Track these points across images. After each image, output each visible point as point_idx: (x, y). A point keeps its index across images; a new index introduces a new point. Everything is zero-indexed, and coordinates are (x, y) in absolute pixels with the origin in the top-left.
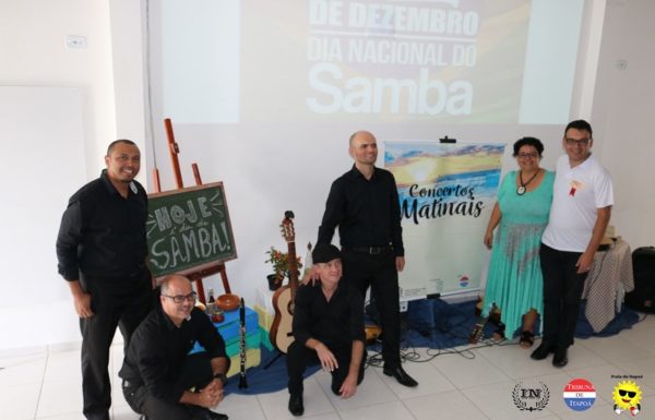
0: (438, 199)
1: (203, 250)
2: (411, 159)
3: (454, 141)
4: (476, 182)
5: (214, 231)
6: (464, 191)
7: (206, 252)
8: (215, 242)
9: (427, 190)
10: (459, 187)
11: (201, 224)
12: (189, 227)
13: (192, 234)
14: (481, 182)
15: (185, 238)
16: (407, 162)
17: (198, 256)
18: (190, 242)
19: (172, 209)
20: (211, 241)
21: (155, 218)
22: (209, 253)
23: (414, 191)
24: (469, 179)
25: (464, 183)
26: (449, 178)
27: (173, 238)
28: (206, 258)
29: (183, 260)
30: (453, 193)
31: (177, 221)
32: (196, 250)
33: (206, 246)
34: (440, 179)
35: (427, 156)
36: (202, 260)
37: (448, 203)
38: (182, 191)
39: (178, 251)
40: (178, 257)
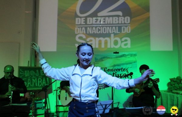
0: (115, 72)
1: (39, 84)
2: (104, 59)
3: (118, 53)
4: (128, 67)
5: (44, 80)
6: (124, 70)
7: (40, 85)
8: (43, 83)
9: (110, 69)
10: (122, 68)
11: (40, 77)
12: (35, 77)
13: (36, 79)
14: (130, 66)
15: (33, 80)
16: (103, 60)
17: (37, 85)
18: (35, 81)
19: (31, 71)
20: (42, 82)
21: (24, 73)
22: (41, 85)
23: (106, 70)
24: (126, 65)
25: (124, 67)
26: (118, 65)
27: (29, 79)
28: (39, 87)
29: (31, 86)
30: (121, 71)
31: (32, 75)
32: (36, 84)
33: (40, 84)
34: (115, 66)
35: (109, 58)
36: (38, 87)
37: (119, 74)
38: (36, 67)
39: (30, 83)
40: (29, 85)
